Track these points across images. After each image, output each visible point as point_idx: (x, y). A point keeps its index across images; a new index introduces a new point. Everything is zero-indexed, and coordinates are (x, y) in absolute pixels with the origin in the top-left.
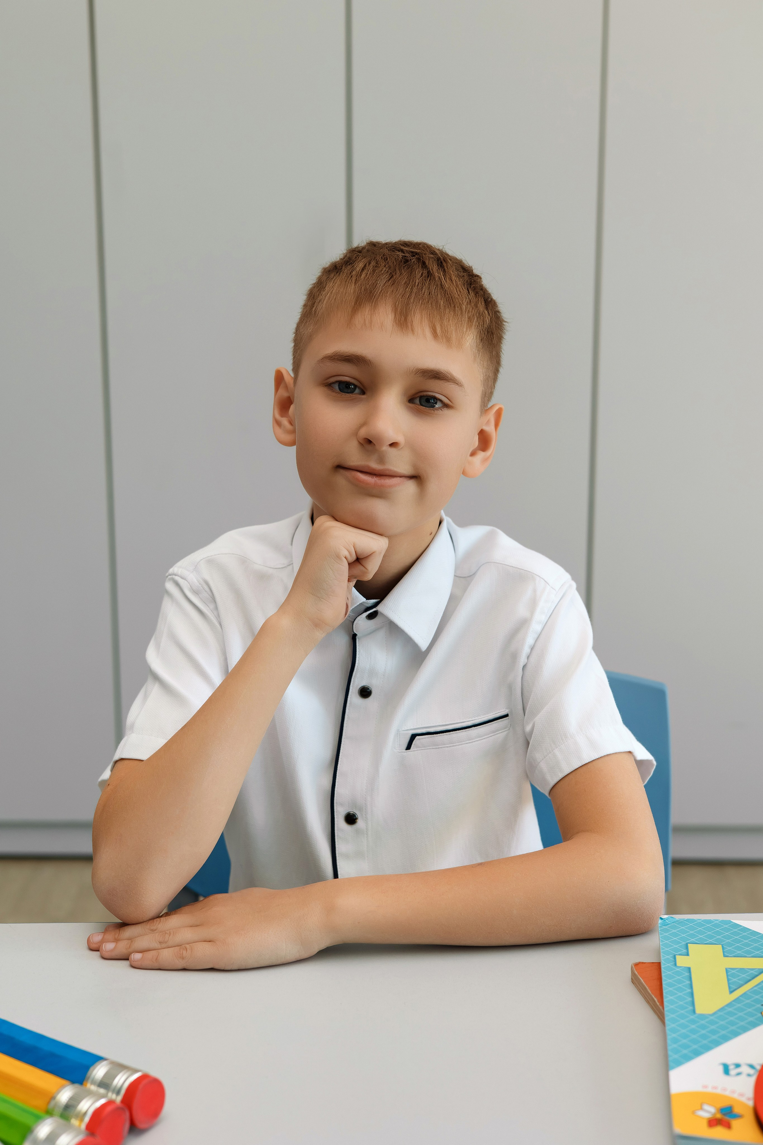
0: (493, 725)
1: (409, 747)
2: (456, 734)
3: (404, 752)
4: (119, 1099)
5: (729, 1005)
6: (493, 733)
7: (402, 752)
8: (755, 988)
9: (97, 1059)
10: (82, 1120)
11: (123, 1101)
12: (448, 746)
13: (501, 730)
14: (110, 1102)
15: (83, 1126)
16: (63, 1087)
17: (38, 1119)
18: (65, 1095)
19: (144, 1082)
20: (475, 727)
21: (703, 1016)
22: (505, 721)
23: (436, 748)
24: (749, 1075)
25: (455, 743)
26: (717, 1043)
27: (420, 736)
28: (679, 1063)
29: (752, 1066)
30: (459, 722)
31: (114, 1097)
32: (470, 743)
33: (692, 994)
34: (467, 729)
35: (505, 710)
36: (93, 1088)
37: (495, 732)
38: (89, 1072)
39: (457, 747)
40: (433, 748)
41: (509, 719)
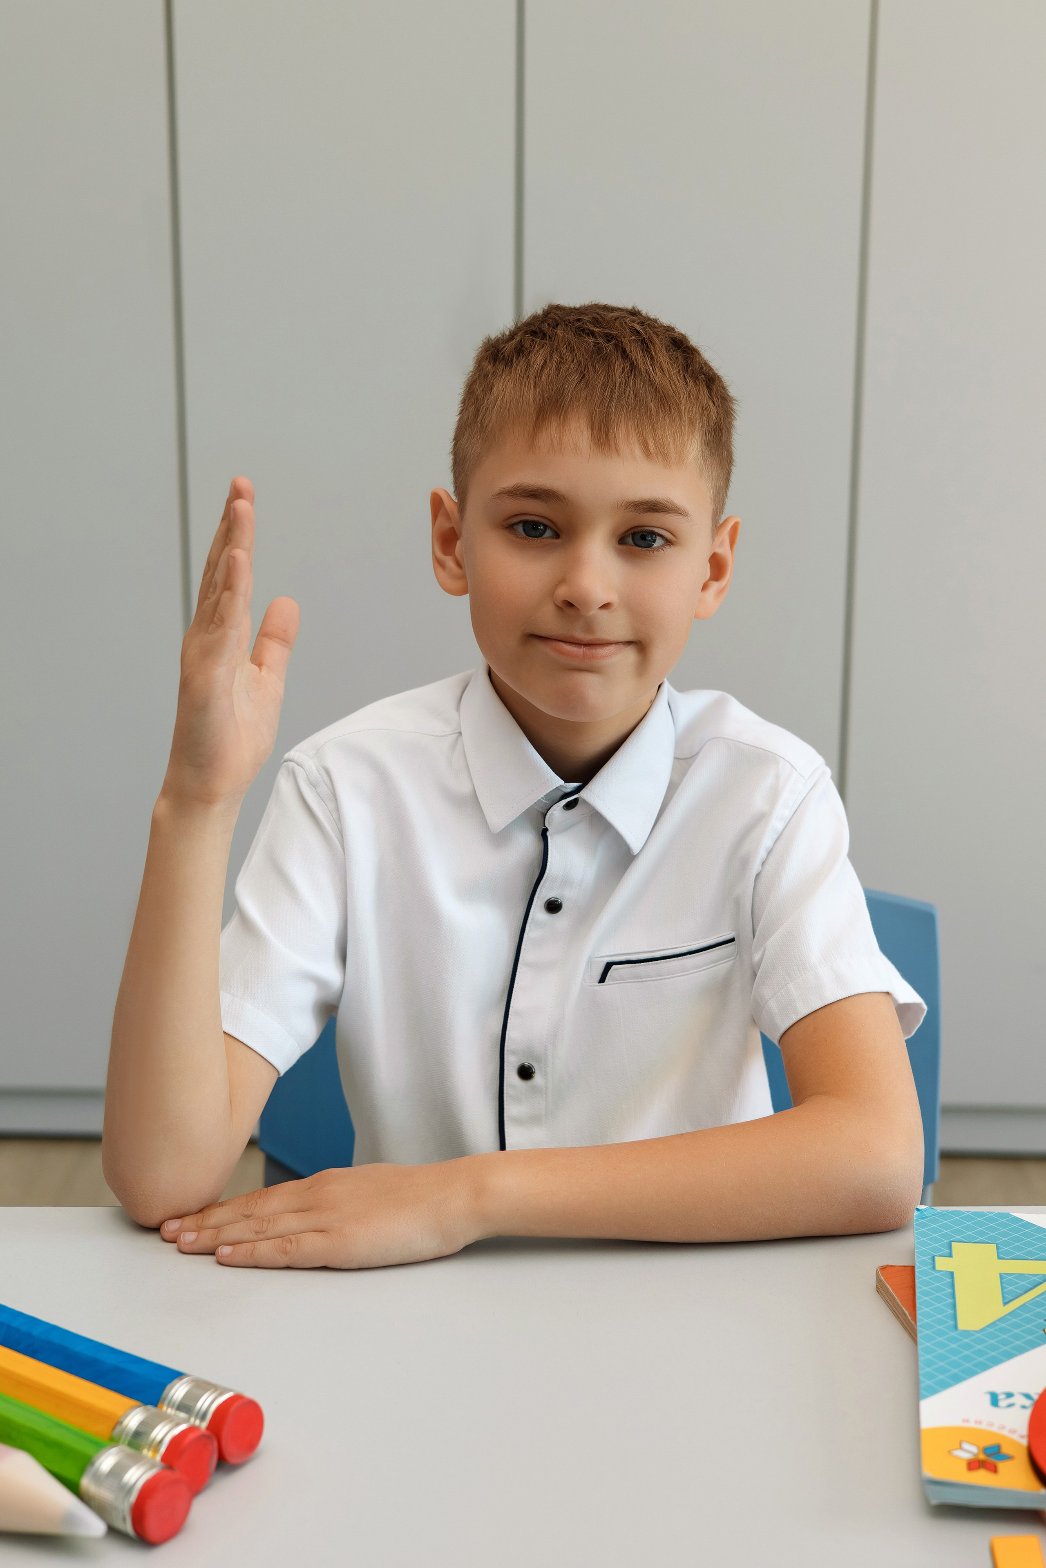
0: (715, 952)
1: (602, 980)
2: (665, 964)
3: (597, 986)
4: (204, 1425)
5: (1002, 1319)
6: (715, 962)
7: (594, 986)
8: (1038, 1299)
9: (177, 1375)
10: (156, 1450)
11: (209, 1428)
12: (654, 979)
13: (725, 959)
14: (191, 1429)
15: (158, 1458)
16: (133, 1408)
17: (101, 1447)
18: (134, 1419)
19: (237, 1404)
20: (691, 955)
21: (967, 1333)
22: (730, 947)
23: (639, 982)
24: (1024, 1407)
25: (664, 975)
26: (984, 1367)
27: (618, 965)
28: (933, 1391)
29: (1028, 1396)
30: (669, 947)
31: (197, 1422)
32: (683, 975)
33: (954, 1306)
34: (680, 956)
35: (730, 932)
36: (170, 1411)
37: (717, 962)
38: (165, 1392)
39: (667, 980)
40: (634, 982)
41: (735, 944)
